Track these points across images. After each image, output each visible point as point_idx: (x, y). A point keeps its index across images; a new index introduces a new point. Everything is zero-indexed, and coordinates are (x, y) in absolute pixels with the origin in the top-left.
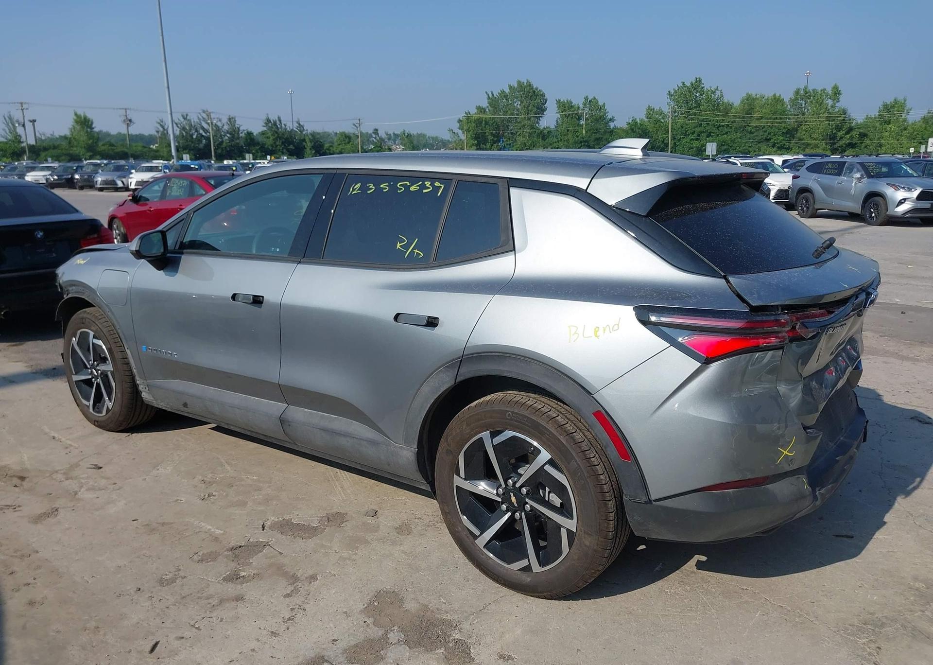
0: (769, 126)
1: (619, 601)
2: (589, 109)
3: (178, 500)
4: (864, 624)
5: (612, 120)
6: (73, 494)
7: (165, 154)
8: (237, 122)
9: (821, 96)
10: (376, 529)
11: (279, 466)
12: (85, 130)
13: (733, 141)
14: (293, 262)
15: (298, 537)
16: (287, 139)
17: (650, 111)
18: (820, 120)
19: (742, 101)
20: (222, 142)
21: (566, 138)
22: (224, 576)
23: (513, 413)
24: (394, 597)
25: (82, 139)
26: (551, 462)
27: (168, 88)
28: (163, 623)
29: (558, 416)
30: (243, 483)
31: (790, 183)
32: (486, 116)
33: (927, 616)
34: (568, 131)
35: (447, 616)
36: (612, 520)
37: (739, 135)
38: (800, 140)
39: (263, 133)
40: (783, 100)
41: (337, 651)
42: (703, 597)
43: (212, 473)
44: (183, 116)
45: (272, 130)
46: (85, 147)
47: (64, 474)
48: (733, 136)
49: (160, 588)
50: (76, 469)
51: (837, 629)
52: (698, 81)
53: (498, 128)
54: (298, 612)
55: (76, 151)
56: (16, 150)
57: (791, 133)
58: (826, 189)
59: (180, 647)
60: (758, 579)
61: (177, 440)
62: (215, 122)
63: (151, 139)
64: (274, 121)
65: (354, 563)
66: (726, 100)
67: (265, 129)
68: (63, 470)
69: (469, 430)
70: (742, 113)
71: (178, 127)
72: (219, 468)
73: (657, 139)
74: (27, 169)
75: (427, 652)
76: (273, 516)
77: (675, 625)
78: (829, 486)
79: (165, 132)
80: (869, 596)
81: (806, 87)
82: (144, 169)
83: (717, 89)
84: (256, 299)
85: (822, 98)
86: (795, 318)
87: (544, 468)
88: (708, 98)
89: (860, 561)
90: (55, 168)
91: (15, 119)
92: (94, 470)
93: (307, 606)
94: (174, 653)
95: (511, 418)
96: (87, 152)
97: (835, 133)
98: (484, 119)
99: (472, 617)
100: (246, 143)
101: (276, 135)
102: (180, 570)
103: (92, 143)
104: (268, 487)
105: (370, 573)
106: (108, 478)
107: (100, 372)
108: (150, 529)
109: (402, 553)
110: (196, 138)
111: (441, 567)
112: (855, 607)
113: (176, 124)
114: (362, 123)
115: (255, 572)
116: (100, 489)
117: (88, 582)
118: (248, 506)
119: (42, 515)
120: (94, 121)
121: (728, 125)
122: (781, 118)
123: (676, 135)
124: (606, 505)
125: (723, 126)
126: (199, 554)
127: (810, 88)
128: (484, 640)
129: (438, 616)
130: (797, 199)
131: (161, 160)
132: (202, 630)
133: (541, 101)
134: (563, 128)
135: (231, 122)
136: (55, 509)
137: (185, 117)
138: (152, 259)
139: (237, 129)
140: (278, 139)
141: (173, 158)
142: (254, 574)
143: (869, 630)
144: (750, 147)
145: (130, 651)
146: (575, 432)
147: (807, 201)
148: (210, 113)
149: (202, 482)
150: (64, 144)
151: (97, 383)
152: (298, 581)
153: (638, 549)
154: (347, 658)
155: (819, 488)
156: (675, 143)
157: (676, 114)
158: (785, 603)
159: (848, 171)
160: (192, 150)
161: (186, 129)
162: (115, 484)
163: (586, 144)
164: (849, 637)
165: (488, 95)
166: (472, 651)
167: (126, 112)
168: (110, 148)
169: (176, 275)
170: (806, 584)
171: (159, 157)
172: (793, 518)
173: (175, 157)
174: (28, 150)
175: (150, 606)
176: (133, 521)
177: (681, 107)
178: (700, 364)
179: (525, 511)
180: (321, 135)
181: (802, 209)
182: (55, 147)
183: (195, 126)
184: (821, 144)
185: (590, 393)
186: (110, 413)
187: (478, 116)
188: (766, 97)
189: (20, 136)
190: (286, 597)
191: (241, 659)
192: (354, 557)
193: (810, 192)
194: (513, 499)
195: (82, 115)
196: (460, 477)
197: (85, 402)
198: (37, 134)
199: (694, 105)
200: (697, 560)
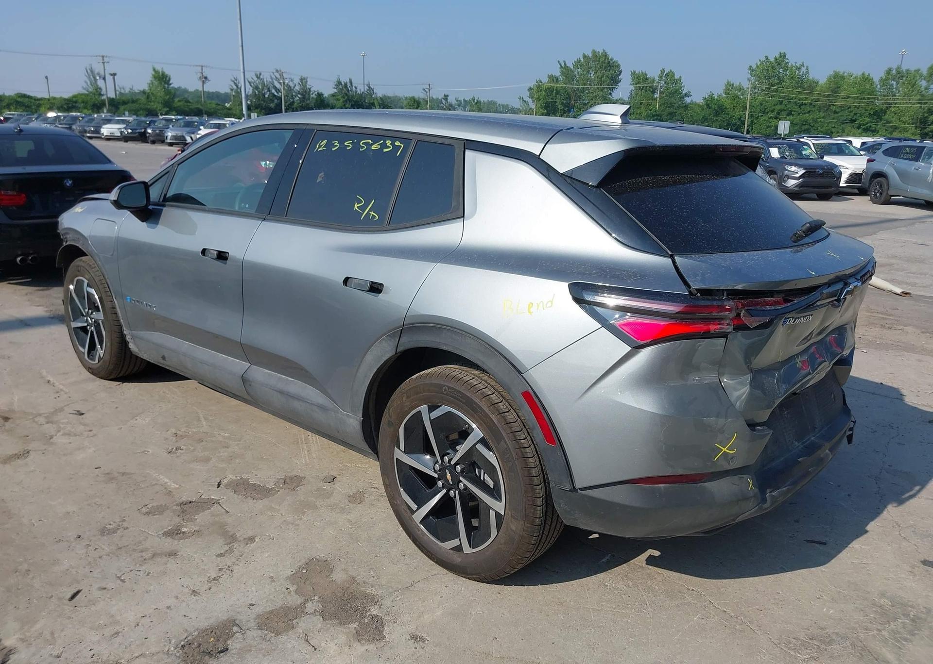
0: (856, 106)
1: (553, 591)
2: (665, 83)
3: (145, 451)
4: (810, 639)
5: (687, 95)
6: (49, 437)
7: (238, 112)
8: (308, 83)
9: (914, 75)
10: (329, 495)
11: (254, 425)
12: (162, 86)
13: (815, 121)
14: (259, 218)
15: (249, 498)
16: (356, 101)
17: (729, 86)
18: (911, 103)
19: (829, 79)
20: (293, 102)
21: (639, 111)
22: (165, 530)
23: (449, 388)
24: (325, 566)
25: (159, 94)
26: (483, 441)
27: (242, 46)
28: (91, 572)
29: (492, 394)
30: (214, 439)
31: (865, 167)
32: (558, 85)
33: (883, 636)
34: (641, 104)
35: (372, 590)
36: (540, 506)
37: (822, 114)
38: (888, 122)
39: (333, 95)
40: (872, 79)
41: (251, 616)
42: (644, 594)
43: (187, 427)
44: (256, 75)
45: (342, 93)
46: (161, 102)
47: (46, 417)
48: (816, 115)
49: (99, 537)
50: (59, 414)
51: (778, 641)
52: (783, 56)
53: (569, 98)
54: (225, 572)
55: (154, 106)
56: (97, 102)
57: (878, 115)
58: (902, 174)
59: (100, 598)
60: (708, 580)
61: (164, 392)
62: (287, 82)
63: (226, 98)
64: (345, 83)
65: (296, 527)
66: (811, 77)
67: (336, 91)
68: (46, 413)
69: (409, 403)
70: (827, 92)
71: (251, 86)
72: (195, 423)
73: (734, 116)
74: (104, 121)
75: (339, 626)
76: (232, 474)
77: (605, 621)
78: (784, 489)
79: (239, 90)
80: (825, 609)
81: (899, 68)
82: (212, 126)
83: (803, 65)
84: (222, 254)
85: (915, 79)
86: (740, 304)
87: (476, 446)
88: (792, 74)
89: (826, 570)
90: (130, 121)
91: (96, 72)
92: (76, 416)
93: (235, 568)
94: (93, 603)
95: (447, 393)
96: (164, 107)
97: (927, 117)
98: (555, 88)
99: (396, 593)
100: (316, 104)
101: (346, 97)
102: (125, 520)
103: (168, 99)
104: (236, 445)
105: (309, 539)
106: (85, 425)
107: (93, 320)
108: (110, 477)
109: (348, 521)
110: (268, 98)
111: (382, 539)
112: (806, 619)
113: (250, 83)
114: (431, 88)
115: (196, 529)
116: (75, 435)
117: (34, 525)
118: (212, 462)
119: (13, 456)
120: (172, 77)
121: (811, 104)
122: (869, 99)
123: (754, 112)
124: (533, 490)
125: (806, 104)
126: (148, 506)
127: (904, 68)
128: (401, 618)
129: (363, 589)
130: (870, 184)
131: (233, 118)
132: (126, 583)
133: (615, 72)
134: (636, 100)
135: (302, 83)
136: (27, 451)
137: (259, 76)
138: (135, 210)
139: (308, 90)
140: (348, 101)
141: (244, 117)
142: (194, 531)
143: (814, 646)
144: (834, 127)
145: (52, 597)
146: (508, 412)
147: (881, 187)
148: (283, 73)
149: (175, 435)
150: (143, 99)
151: (91, 331)
152: (236, 541)
153: (590, 537)
154: (258, 623)
155: (771, 490)
156: (752, 121)
157: (756, 90)
158: (730, 609)
159: (927, 157)
160: (264, 109)
161: (259, 88)
162: (91, 431)
163: (659, 117)
164: (789, 651)
165: (560, 64)
166: (385, 629)
167: (202, 69)
168: (185, 104)
169: (156, 227)
170: (759, 590)
171: (231, 115)
172: (734, 520)
173: (245, 116)
174: (108, 103)
175: (84, 554)
176: (96, 468)
177: (761, 83)
178: (631, 348)
179: (460, 489)
180: (392, 99)
181: (875, 195)
182: (133, 102)
183: (267, 86)
184: (910, 128)
185: (520, 372)
186: (102, 361)
187: (550, 84)
188: (854, 76)
189: (100, 89)
190: (218, 557)
191: (154, 616)
192: (298, 522)
193: (885, 177)
194: (449, 476)
195: (160, 71)
196: (400, 449)
197: (81, 349)
198: (117, 88)
199: (776, 81)
200: (649, 555)
